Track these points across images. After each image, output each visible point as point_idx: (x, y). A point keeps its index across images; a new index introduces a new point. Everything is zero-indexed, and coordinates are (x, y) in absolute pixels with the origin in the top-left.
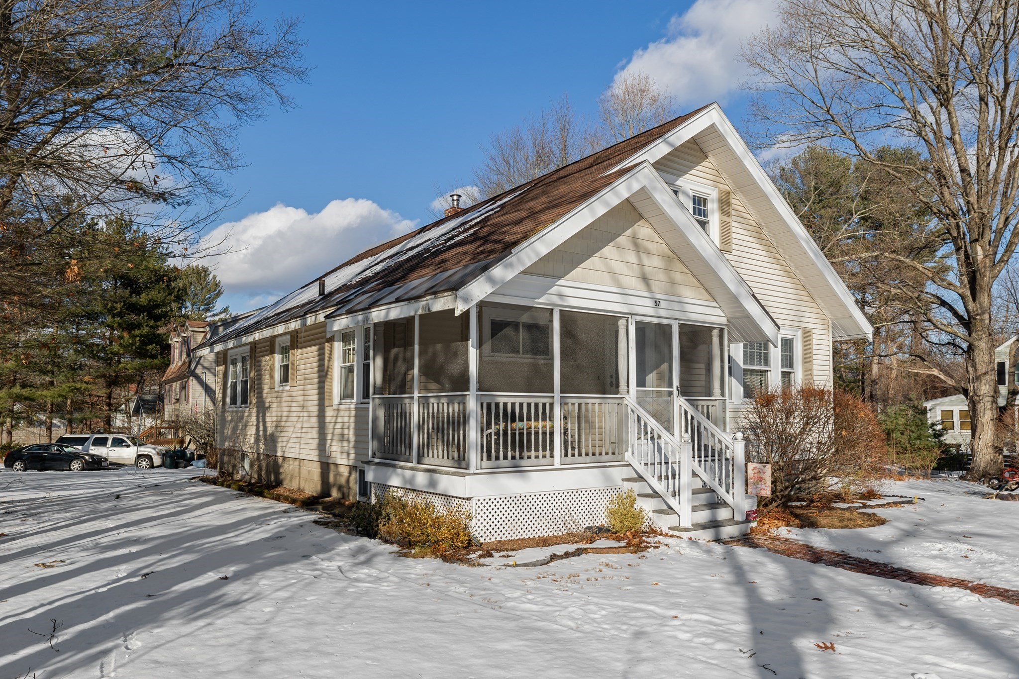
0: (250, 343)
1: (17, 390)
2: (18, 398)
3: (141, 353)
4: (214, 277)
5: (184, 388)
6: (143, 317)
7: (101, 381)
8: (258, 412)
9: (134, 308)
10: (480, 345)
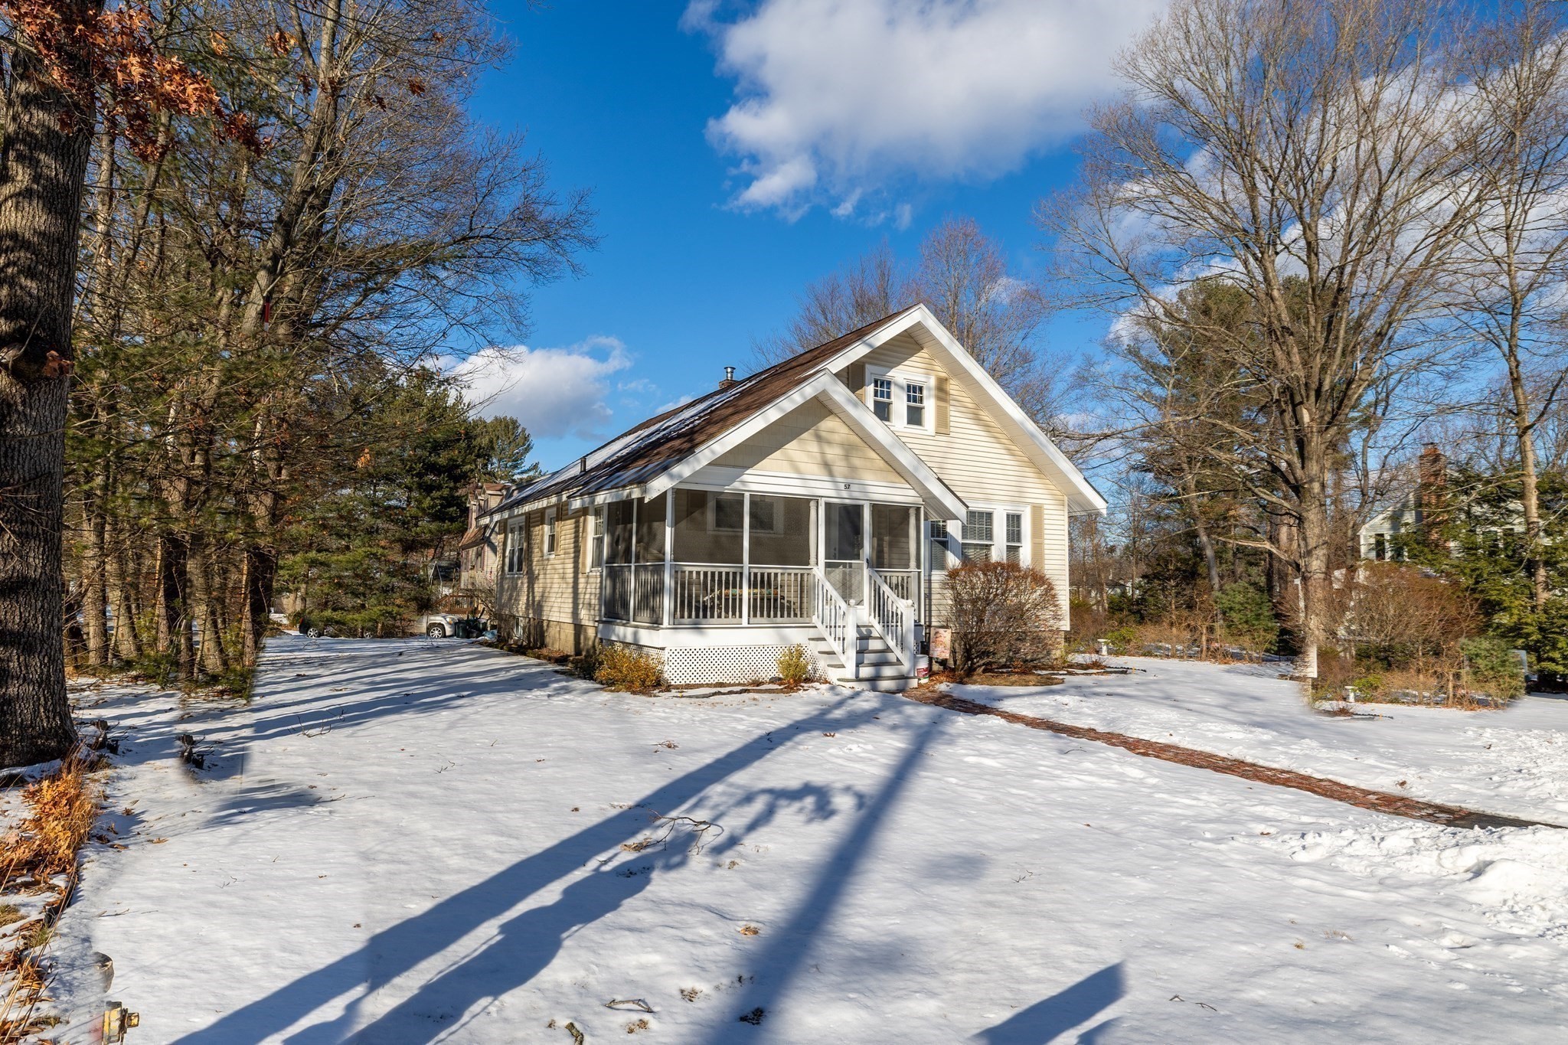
0: (525, 513)
1: (313, 554)
2: (313, 563)
3: (438, 516)
4: (524, 430)
5: (479, 555)
6: (444, 476)
7: (398, 546)
8: (529, 582)
9: (433, 468)
10: (676, 523)
